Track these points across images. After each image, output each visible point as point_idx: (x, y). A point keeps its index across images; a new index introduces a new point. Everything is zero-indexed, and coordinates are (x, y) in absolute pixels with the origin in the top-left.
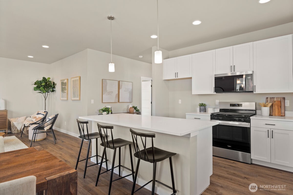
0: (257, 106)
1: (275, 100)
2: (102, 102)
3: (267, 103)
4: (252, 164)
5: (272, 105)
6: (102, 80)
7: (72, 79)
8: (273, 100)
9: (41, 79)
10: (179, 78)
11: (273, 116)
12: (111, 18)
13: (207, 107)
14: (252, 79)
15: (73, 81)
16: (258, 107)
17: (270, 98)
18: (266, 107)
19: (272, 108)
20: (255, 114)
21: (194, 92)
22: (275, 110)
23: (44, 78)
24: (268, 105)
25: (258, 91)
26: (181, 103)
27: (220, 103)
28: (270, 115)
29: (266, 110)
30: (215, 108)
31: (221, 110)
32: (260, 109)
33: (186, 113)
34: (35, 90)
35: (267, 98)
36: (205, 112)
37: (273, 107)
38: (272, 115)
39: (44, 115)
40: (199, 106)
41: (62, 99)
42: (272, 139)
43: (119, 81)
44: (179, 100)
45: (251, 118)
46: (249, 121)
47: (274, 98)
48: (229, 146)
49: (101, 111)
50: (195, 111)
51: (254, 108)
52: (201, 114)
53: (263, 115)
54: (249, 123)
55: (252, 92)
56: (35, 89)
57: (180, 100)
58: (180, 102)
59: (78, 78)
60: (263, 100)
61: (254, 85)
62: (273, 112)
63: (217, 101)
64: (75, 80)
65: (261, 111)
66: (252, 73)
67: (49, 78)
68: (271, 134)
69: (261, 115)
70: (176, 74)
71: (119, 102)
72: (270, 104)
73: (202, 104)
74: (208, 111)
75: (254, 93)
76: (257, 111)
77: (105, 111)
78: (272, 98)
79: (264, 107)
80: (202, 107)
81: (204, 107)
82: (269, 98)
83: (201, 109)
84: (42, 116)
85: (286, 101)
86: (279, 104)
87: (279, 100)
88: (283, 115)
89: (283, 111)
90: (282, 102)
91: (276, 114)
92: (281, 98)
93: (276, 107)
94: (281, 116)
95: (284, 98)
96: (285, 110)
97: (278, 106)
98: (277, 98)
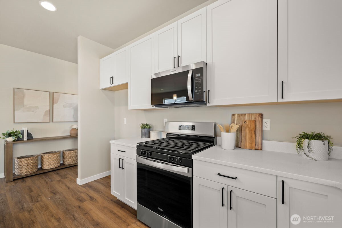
0: (218, 130)
1: (246, 119)
3: (232, 124)
5: (241, 127)
6: (14, 89)
8: (242, 118)
17: (238, 114)
18: (228, 131)
19: (240, 134)
21: (131, 106)
22: (245, 137)
24: (233, 127)
26: (125, 123)
35: (233, 115)
36: (149, 137)
37: (242, 132)
38: (240, 147)
40: (141, 128)
42: (230, 210)
43: (52, 93)
46: (189, 164)
47: (245, 114)
51: (212, 134)
54: (190, 169)
61: (207, 90)
62: (241, 141)
66: (203, 66)
68: (228, 200)
70: (111, 79)
71: (52, 121)
72: (238, 126)
75: (208, 104)
77: (10, 136)
79: (225, 132)
82: (236, 115)
85: (264, 120)
86: (253, 126)
87: (253, 119)
88: (260, 148)
89: (258, 140)
90: (257, 123)
91: (248, 145)
92: (256, 114)
93: (247, 131)
94: (255, 149)
95: (262, 115)
96: (262, 139)
97: (250, 130)
98: (249, 114)
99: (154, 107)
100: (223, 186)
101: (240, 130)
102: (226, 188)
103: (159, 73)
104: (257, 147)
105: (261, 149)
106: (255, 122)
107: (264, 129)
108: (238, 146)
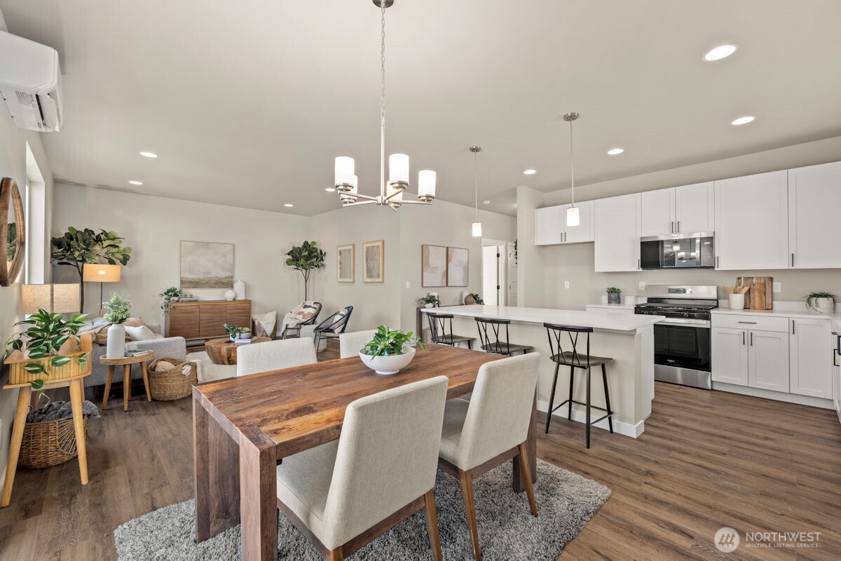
0: (721, 294)
1: (754, 282)
2: (422, 286)
3: (739, 287)
4: (712, 390)
5: (749, 290)
6: (422, 246)
7: (365, 246)
8: (750, 281)
9: (300, 245)
10: (567, 242)
11: (751, 310)
12: (475, 150)
13: (622, 294)
14: (712, 246)
15: (368, 248)
16: (723, 294)
17: (745, 278)
18: (737, 293)
19: (748, 296)
20: (716, 307)
21: (599, 268)
22: (754, 298)
23: (306, 243)
24: (741, 290)
25: (723, 265)
26: (568, 287)
27: (647, 287)
28: (745, 308)
29: (738, 300)
30: (638, 297)
31: (650, 300)
32: (727, 298)
33: (586, 306)
34: (289, 265)
35: (739, 278)
36: (619, 303)
37: (751, 294)
38: (749, 308)
39: (316, 308)
40: (607, 293)
41: (340, 280)
42: (750, 347)
43: (447, 248)
44: (566, 282)
45: (712, 311)
46: (708, 317)
47: (753, 278)
48: (671, 361)
49: (424, 302)
50: (598, 302)
51: (715, 297)
52: (610, 307)
53: (732, 307)
54: (709, 322)
55: (713, 267)
56: (288, 263)
57: (568, 282)
58: (567, 285)
59: (380, 244)
60: (731, 283)
61: (716, 256)
62: (750, 303)
63: (642, 284)
64: (373, 247)
65: (729, 302)
66: (712, 236)
67: (314, 243)
68: (748, 339)
69: (729, 308)
70: (563, 236)
71: (447, 285)
72: (746, 289)
73: (614, 289)
74: (624, 301)
75: (716, 269)
76: (719, 300)
77: (431, 302)
78: (749, 278)
79: (734, 293)
80: (613, 295)
81: (616, 294)
82: (743, 279)
83: (611, 298)
84: (312, 311)
85: (774, 283)
86: (762, 288)
87: (762, 281)
88: (770, 308)
89: (769, 301)
90: (767, 286)
91: (757, 305)
92: (765, 278)
93: (756, 293)
94: (766, 309)
95: (772, 278)
96: (772, 300)
97: (760, 292)
98: (757, 278)
99: (641, 270)
100: (743, 331)
101: (748, 293)
102: (746, 331)
103: (662, 241)
104: (767, 308)
105: (772, 309)
106: (765, 285)
107: (774, 291)
108: (746, 308)
